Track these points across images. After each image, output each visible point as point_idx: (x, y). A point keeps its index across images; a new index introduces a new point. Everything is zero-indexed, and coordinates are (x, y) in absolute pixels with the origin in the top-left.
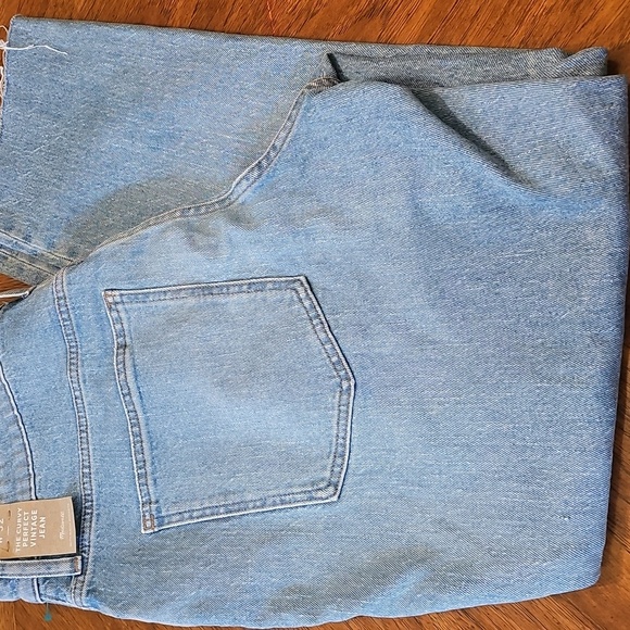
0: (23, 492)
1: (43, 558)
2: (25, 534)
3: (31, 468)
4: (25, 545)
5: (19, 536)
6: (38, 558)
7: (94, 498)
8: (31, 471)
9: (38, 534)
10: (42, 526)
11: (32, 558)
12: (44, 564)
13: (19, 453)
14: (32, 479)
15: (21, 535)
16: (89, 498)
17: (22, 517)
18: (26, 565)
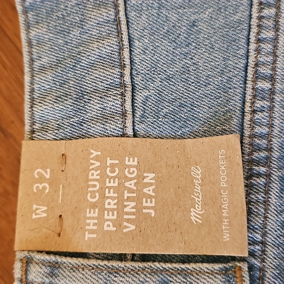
0: (105, 118)
1: (144, 258)
2: (110, 204)
3: (127, 72)
4: (109, 227)
5: (94, 206)
6: (134, 258)
7: (276, 142)
8: (127, 79)
9: (139, 208)
10: (147, 191)
11: (121, 257)
12: (154, 272)
13: (100, 38)
14: (128, 95)
15: (100, 206)
16: (263, 143)
17: (103, 168)
18: (116, 271)
